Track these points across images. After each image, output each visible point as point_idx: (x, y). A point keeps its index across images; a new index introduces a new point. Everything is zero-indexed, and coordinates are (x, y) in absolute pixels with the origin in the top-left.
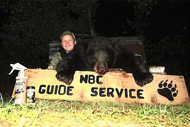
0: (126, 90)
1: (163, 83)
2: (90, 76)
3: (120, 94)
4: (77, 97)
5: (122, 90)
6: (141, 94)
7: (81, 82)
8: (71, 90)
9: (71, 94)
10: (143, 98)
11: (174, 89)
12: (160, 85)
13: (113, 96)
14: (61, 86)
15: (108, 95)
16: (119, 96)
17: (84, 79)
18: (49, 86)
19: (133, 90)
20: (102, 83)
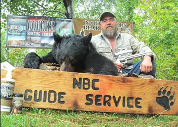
0: (124, 98)
1: (162, 90)
2: (85, 79)
3: (117, 103)
4: (70, 105)
5: (120, 97)
6: (139, 103)
7: (74, 87)
8: (63, 97)
9: (63, 102)
10: (140, 107)
11: (172, 97)
14: (50, 91)
15: (105, 104)
16: (117, 106)
17: (76, 83)
18: (36, 91)
19: (132, 98)
20: (97, 89)
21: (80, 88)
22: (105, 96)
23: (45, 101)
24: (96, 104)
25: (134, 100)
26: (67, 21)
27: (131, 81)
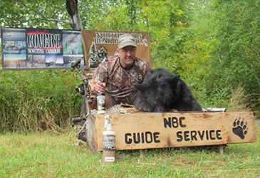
0: (207, 131)
1: (236, 122)
2: (174, 118)
3: (202, 137)
4: (165, 143)
5: (203, 132)
6: (220, 135)
7: (166, 127)
8: (157, 137)
9: (159, 141)
10: (221, 138)
11: (245, 127)
12: (234, 124)
13: (196, 139)
14: (147, 133)
15: (192, 139)
16: (202, 139)
17: (167, 123)
18: (134, 134)
19: (213, 131)
20: (185, 126)
21: (170, 127)
22: (192, 132)
23: (143, 142)
24: (186, 140)
25: (215, 133)
26: (75, 33)
27: (211, 116)
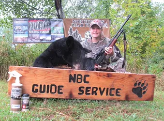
0: (107, 89)
4: (67, 95)
5: (104, 89)
6: (119, 92)
7: (70, 81)
8: (61, 89)
12: (135, 84)
14: (52, 85)
15: (93, 94)
16: (101, 95)
17: (72, 79)
19: (114, 89)
20: (88, 82)
22: (93, 88)
23: (48, 92)
24: (86, 94)
25: (115, 91)
